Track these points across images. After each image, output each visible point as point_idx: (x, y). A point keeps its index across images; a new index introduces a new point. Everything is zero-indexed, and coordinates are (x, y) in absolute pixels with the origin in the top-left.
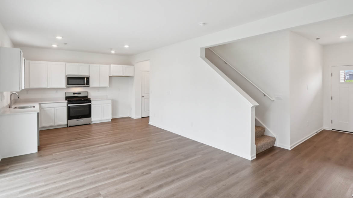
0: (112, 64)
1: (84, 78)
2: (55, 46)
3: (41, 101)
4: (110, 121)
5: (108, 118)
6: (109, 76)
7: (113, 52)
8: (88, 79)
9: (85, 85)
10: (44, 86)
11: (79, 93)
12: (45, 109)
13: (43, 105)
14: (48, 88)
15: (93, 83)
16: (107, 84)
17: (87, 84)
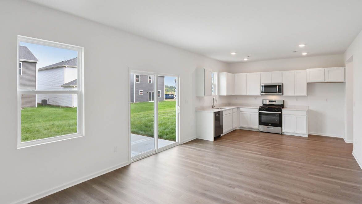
0: (308, 68)
1: (276, 86)
2: (246, 59)
3: (240, 106)
4: (307, 136)
5: (303, 132)
6: (308, 83)
7: (304, 54)
8: (280, 87)
9: (277, 93)
10: (244, 93)
11: (275, 101)
12: (242, 112)
13: (242, 109)
14: (248, 95)
15: (287, 91)
16: (305, 93)
17: (279, 92)
